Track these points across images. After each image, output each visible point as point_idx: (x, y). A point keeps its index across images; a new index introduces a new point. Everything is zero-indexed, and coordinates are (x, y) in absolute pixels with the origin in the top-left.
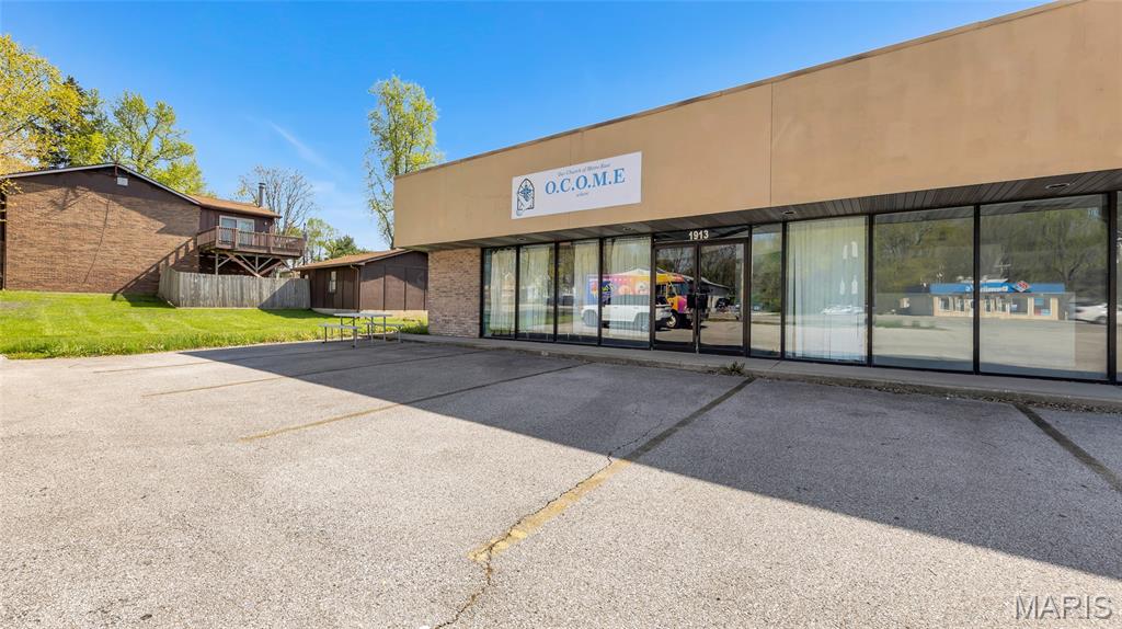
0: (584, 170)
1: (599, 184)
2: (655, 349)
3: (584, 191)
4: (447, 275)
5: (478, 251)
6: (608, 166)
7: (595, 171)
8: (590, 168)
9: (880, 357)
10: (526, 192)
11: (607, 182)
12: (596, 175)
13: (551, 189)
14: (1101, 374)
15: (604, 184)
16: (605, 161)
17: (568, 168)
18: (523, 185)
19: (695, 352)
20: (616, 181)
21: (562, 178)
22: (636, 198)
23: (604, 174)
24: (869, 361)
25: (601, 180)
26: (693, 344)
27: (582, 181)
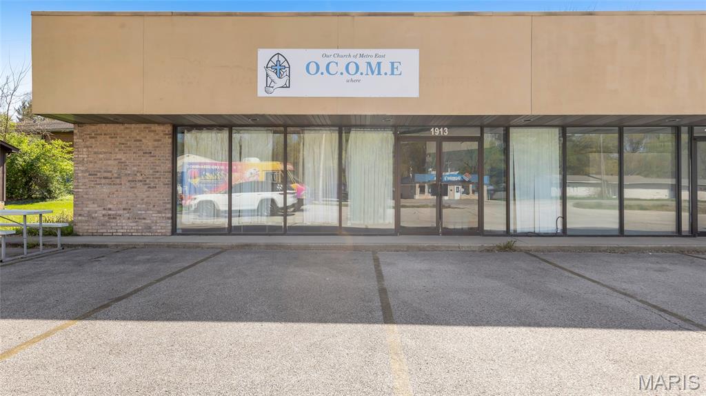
0: (355, 56)
1: (373, 73)
2: (401, 234)
3: (354, 78)
4: (113, 156)
5: (169, 129)
6: (384, 56)
7: (368, 60)
8: (362, 56)
9: (571, 230)
10: (279, 68)
11: (382, 72)
12: (369, 64)
13: (313, 68)
14: (672, 232)
15: (379, 73)
16: (381, 52)
17: (336, 51)
18: (275, 59)
19: (438, 235)
20: (392, 73)
21: (327, 60)
22: (413, 92)
23: (379, 64)
24: (565, 232)
25: (375, 69)
26: (437, 228)
27: (352, 68)
